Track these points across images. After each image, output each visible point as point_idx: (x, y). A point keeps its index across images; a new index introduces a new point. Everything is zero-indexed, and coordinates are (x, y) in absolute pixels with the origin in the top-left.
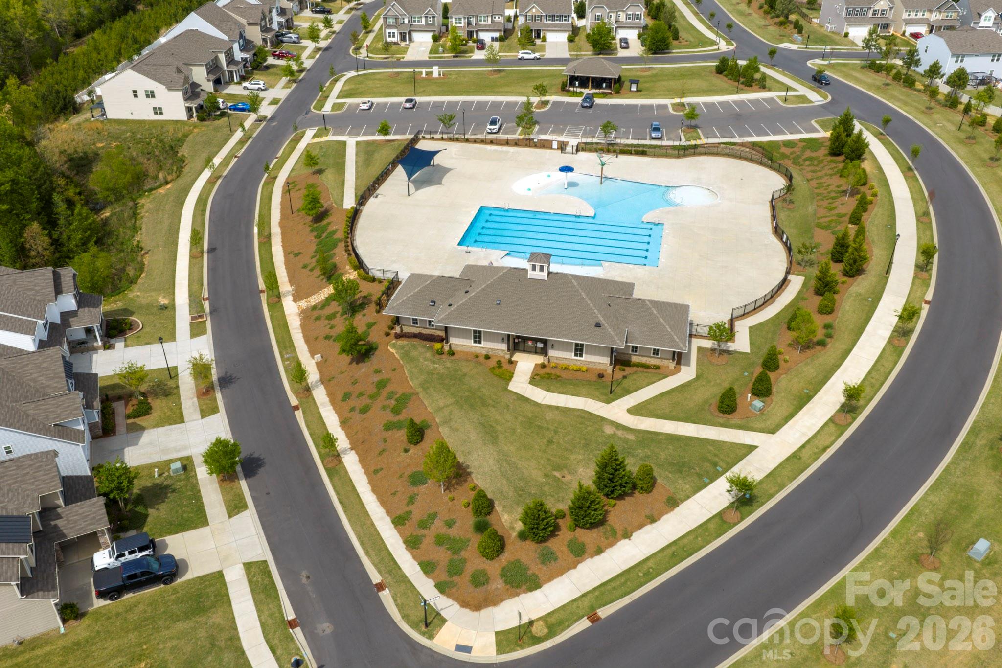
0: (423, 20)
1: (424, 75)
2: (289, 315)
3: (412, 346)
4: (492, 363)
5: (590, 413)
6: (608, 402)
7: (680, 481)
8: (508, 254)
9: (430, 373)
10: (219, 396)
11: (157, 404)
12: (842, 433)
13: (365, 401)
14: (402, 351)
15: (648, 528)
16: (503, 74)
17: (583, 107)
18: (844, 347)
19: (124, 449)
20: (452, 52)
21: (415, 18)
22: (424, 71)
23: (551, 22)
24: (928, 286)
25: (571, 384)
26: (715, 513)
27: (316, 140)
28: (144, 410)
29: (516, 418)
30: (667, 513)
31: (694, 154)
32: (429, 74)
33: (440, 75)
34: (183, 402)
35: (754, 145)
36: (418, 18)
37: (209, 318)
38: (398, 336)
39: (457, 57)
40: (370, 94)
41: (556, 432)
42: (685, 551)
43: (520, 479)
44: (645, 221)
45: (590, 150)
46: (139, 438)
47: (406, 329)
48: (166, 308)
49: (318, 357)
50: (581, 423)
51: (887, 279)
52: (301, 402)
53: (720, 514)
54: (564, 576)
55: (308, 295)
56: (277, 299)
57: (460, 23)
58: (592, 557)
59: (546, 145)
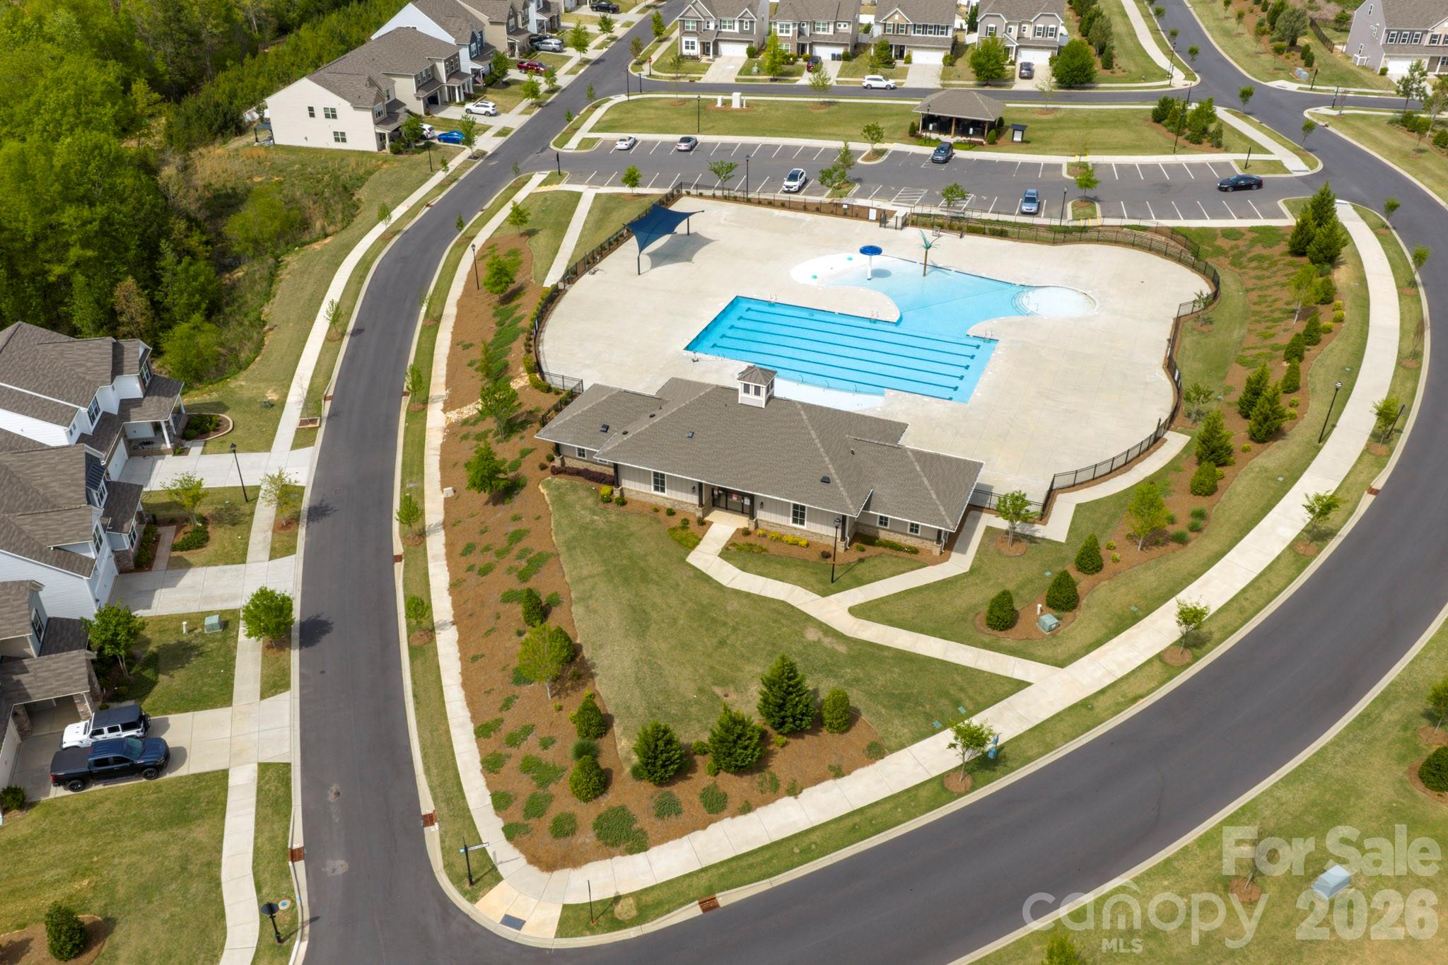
0: (737, 25)
1: (719, 105)
2: (432, 429)
3: (572, 486)
4: (676, 522)
5: (792, 607)
6: (824, 594)
7: (896, 722)
9: (584, 528)
10: (302, 532)
11: (218, 535)
12: (1170, 678)
13: (490, 558)
14: (556, 493)
15: (829, 784)
16: (834, 108)
17: (934, 161)
18: (1215, 547)
19: (155, 590)
20: (769, 74)
21: (725, 22)
22: (720, 98)
23: (921, 35)
24: (1383, 466)
25: (778, 563)
26: (935, 774)
27: (544, 189)
28: (199, 540)
29: (684, 603)
30: (863, 766)
31: (1080, 241)
32: (727, 103)
33: (742, 105)
34: (253, 535)
35: (1174, 233)
36: (730, 22)
37: (324, 425)
38: (556, 472)
39: (776, 80)
40: (637, 127)
41: (735, 629)
42: (872, 825)
43: (660, 692)
44: (972, 334)
45: (924, 225)
46: (180, 577)
47: (570, 463)
48: (272, 406)
49: (449, 490)
50: (775, 621)
51: (1319, 449)
52: (406, 552)
53: (942, 779)
54: (685, 838)
55: (462, 404)
56: (421, 406)
57: (787, 32)
58: (733, 816)
59: (859, 214)
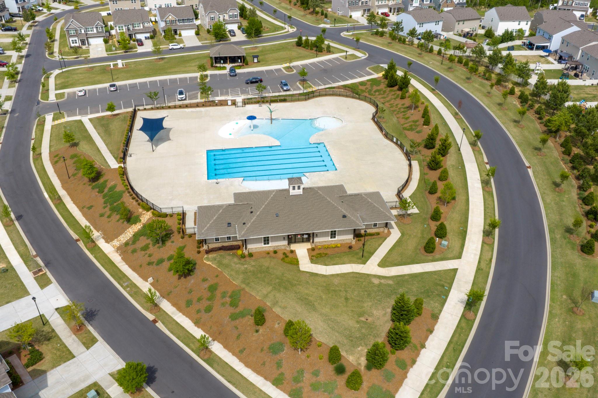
0: (95, 30)
1: (112, 67)
2: (109, 253)
3: (220, 256)
4: (280, 255)
5: (358, 273)
6: (364, 263)
7: (432, 302)
8: (244, 180)
9: (245, 272)
10: (90, 328)
11: (44, 348)
12: (493, 249)
13: (205, 303)
14: (216, 262)
15: (431, 337)
16: (165, 60)
17: (231, 76)
18: (464, 198)
19: (38, 394)
20: (123, 49)
21: (88, 29)
22: (111, 63)
23: (182, 24)
24: (482, 154)
25: (336, 257)
26: (460, 316)
27: (56, 122)
28: (37, 357)
29: (317, 288)
30: (435, 325)
31: (314, 97)
32: (116, 65)
33: (123, 65)
34: (64, 341)
35: (345, 87)
36: (91, 28)
37: (47, 270)
38: (208, 252)
39: (127, 52)
40: (79, 84)
41: (346, 291)
42: (459, 345)
43: (345, 329)
44: (312, 143)
45: (252, 103)
46: (46, 380)
47: (212, 246)
48: (7, 270)
49: (150, 280)
50: (358, 281)
51: (461, 154)
52: (156, 316)
53: (463, 316)
54: (403, 385)
55: (116, 236)
56: (93, 244)
57: (123, 29)
58: (412, 367)
59: (223, 103)
